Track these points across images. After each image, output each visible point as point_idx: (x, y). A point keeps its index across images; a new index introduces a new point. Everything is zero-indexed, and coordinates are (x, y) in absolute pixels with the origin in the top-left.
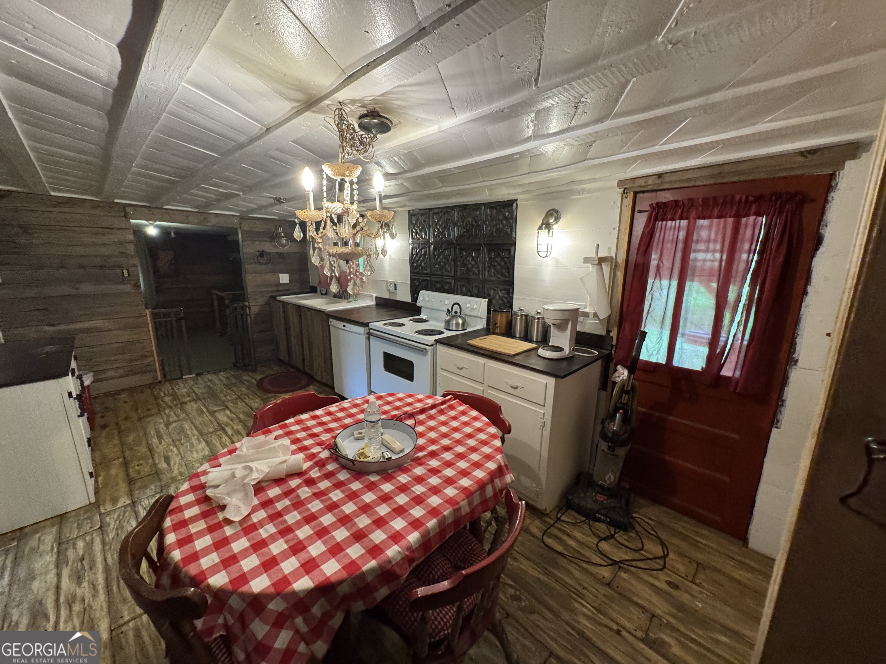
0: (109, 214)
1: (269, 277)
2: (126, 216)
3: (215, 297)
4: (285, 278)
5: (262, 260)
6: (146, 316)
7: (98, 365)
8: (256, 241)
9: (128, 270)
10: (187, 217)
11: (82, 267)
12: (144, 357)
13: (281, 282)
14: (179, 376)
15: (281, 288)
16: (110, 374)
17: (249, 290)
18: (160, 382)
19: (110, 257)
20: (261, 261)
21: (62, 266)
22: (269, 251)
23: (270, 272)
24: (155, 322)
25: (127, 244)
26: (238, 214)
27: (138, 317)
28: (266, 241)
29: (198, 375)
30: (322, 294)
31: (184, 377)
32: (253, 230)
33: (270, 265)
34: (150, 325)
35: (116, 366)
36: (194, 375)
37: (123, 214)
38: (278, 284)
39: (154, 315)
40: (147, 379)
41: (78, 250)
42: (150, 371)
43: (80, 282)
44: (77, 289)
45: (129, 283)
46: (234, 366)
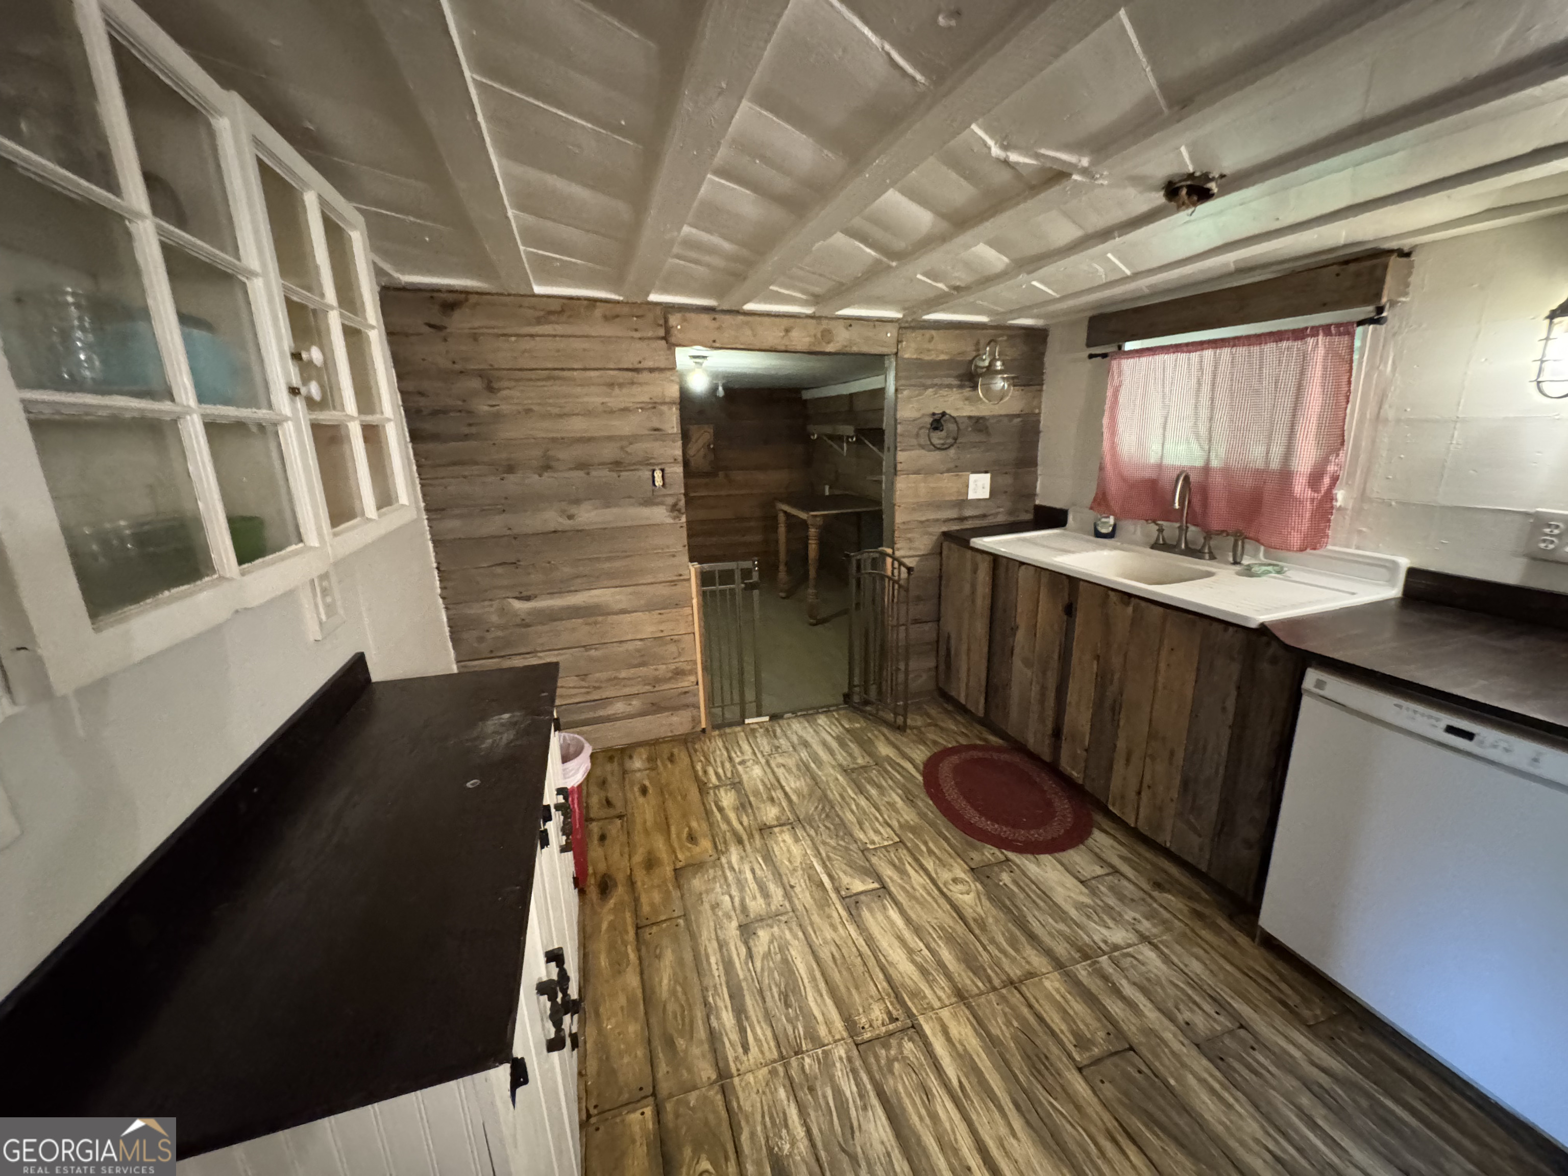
0: (637, 335)
1: (947, 484)
2: (669, 341)
3: (782, 518)
4: (980, 484)
5: (937, 438)
6: (689, 580)
7: (599, 688)
8: (926, 387)
9: (663, 470)
10: (787, 331)
11: (583, 466)
12: (679, 673)
13: (971, 496)
14: (737, 717)
15: (968, 513)
16: (619, 707)
17: (900, 517)
18: (704, 730)
19: (634, 439)
20: (936, 441)
21: (546, 467)
22: (954, 414)
23: (948, 471)
24: (704, 593)
25: (664, 408)
26: (900, 316)
27: (673, 583)
28: (950, 386)
29: (774, 717)
30: (1098, 534)
31: (747, 721)
32: (927, 358)
33: (952, 452)
34: (695, 601)
35: (627, 691)
36: (767, 719)
37: (661, 333)
38: (963, 502)
39: (705, 579)
40: (678, 723)
41: (577, 426)
42: (687, 706)
43: (577, 502)
44: (570, 517)
45: (662, 503)
46: (846, 702)
